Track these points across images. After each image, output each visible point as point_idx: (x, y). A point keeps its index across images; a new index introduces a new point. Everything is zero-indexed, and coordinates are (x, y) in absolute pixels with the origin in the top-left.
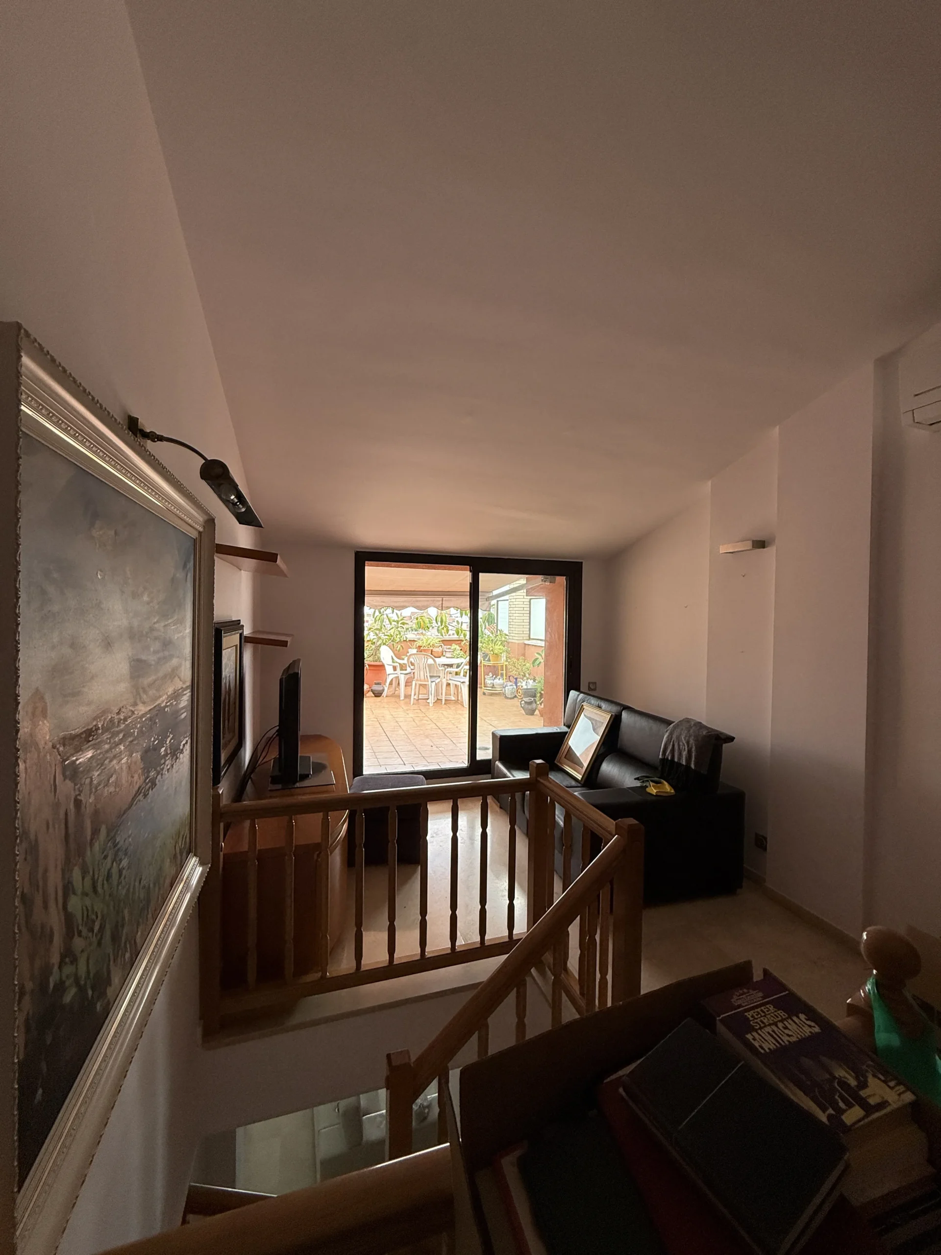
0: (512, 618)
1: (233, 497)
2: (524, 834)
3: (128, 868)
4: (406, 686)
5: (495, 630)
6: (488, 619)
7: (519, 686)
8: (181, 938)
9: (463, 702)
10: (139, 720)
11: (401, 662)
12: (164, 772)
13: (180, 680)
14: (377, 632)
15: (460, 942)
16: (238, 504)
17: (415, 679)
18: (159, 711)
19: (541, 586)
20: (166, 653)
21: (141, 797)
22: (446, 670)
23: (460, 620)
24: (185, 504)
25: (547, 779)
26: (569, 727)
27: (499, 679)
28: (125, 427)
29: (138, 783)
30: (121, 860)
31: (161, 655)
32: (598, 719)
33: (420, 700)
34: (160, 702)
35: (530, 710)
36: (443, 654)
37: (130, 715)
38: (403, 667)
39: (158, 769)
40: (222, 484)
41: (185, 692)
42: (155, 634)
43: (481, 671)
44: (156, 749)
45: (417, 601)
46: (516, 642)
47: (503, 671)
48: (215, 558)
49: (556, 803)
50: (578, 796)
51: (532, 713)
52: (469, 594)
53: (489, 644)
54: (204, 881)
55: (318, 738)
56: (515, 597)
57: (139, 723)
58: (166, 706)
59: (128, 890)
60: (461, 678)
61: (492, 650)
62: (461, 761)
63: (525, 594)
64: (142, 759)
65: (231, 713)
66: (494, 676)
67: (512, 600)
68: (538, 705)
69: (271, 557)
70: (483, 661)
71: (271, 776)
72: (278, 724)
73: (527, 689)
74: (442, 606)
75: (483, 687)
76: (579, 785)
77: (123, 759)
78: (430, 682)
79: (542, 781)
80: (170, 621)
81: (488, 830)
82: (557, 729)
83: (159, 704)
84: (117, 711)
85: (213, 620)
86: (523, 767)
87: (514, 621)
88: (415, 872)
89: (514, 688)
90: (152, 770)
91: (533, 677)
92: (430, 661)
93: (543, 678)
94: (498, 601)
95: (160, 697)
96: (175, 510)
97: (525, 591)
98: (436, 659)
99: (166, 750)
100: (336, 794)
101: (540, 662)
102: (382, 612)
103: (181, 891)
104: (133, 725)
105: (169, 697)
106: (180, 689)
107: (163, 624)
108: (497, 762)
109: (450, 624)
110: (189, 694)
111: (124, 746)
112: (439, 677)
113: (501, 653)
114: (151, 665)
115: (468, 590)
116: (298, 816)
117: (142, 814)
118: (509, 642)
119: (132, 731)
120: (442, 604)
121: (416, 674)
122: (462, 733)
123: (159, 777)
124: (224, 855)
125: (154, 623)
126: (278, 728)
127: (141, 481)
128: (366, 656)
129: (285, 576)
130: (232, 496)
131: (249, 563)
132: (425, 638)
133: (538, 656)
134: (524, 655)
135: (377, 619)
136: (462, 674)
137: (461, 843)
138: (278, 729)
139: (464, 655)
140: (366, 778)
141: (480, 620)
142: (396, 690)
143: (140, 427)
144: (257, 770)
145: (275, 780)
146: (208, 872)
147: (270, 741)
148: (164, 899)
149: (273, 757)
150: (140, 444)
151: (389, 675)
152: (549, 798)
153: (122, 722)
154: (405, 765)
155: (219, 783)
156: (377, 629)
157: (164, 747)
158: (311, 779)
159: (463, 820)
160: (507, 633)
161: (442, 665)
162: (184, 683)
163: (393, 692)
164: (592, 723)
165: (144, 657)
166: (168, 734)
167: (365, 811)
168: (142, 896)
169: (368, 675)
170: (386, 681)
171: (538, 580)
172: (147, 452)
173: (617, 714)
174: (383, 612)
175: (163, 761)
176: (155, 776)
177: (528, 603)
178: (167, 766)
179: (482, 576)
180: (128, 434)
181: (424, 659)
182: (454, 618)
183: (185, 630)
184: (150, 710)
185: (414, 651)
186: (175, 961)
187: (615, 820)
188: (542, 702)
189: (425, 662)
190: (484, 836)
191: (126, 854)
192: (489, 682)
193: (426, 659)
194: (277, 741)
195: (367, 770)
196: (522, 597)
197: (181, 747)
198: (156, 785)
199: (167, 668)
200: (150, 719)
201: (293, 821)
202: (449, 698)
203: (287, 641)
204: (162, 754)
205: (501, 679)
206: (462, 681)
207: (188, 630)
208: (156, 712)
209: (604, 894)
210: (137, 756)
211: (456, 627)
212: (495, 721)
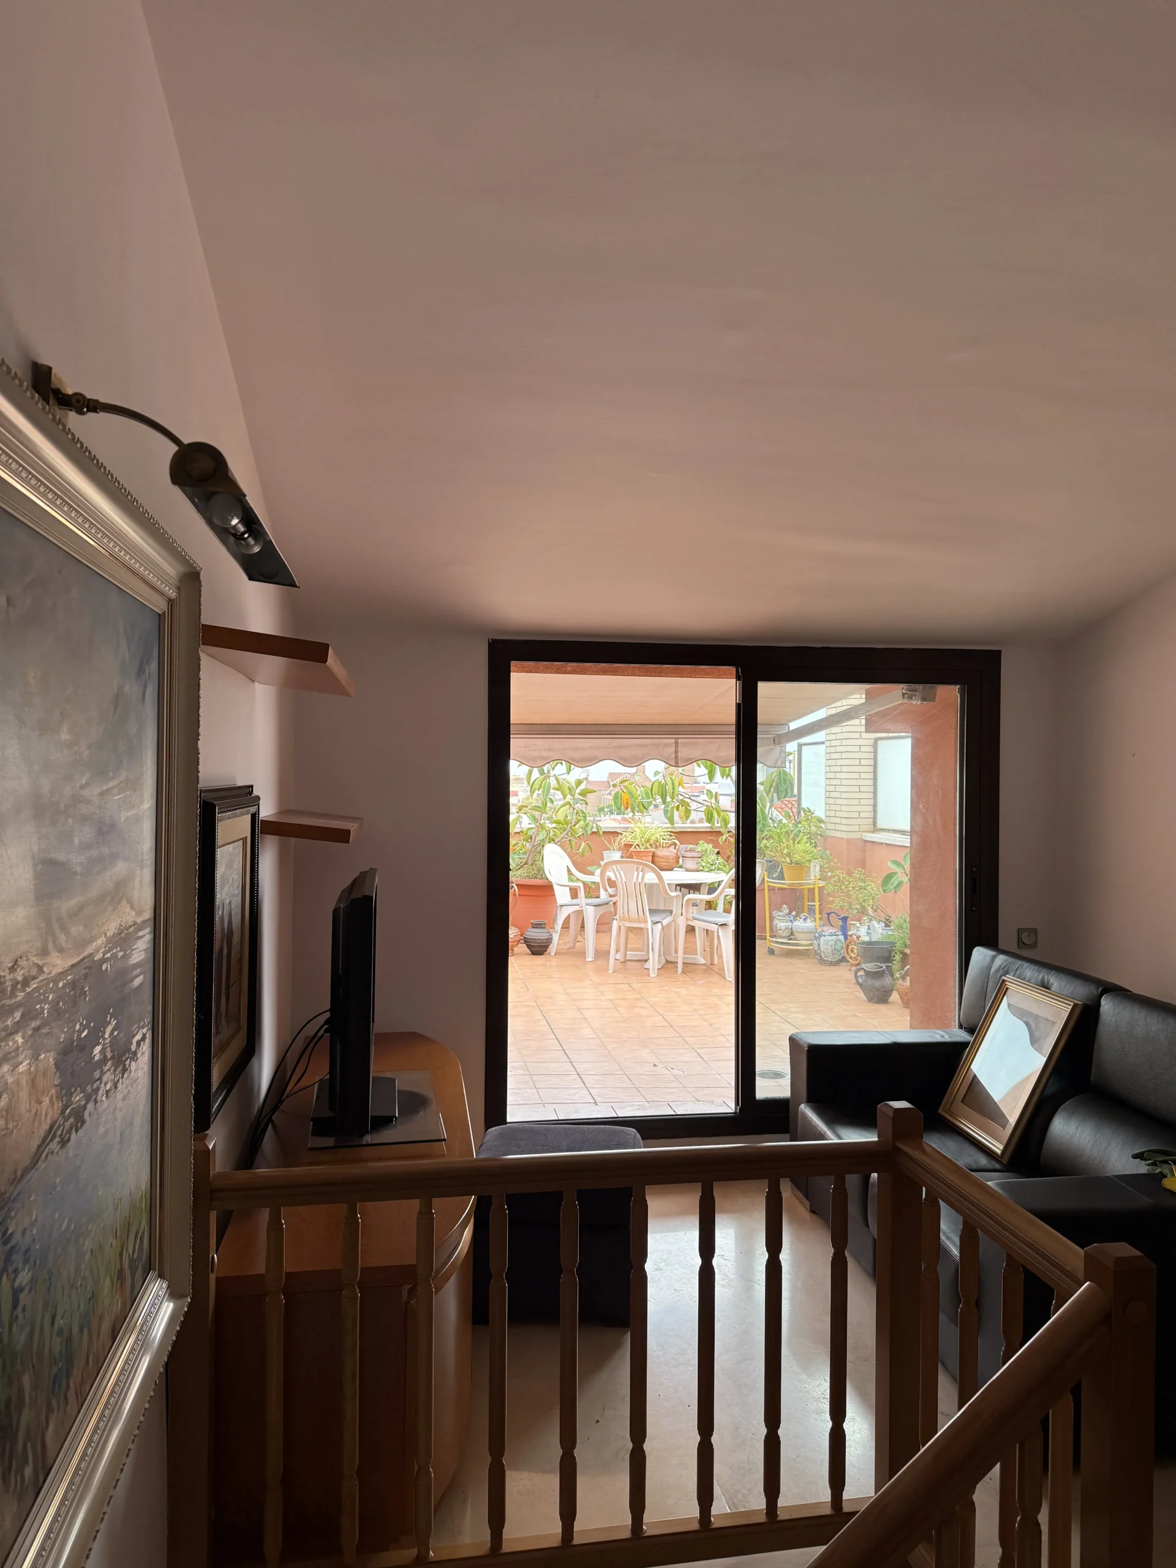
0: (833, 782)
1: (235, 521)
2: (869, 1274)
3: (31, 1290)
4: (598, 931)
5: (795, 810)
6: (777, 785)
7: (851, 936)
8: (131, 1446)
9: (723, 969)
10: (51, 985)
11: (588, 879)
12: (99, 1098)
13: (132, 908)
14: (537, 814)
15: (720, 1507)
16: (246, 536)
17: (617, 917)
18: (90, 969)
19: (902, 708)
20: (105, 850)
21: (54, 1145)
22: (686, 898)
23: (713, 787)
24: (141, 541)
25: (920, 1147)
26: (971, 1030)
27: (805, 919)
28: (25, 384)
29: (49, 1117)
30: (16, 1272)
31: (94, 853)
32: (1041, 1014)
33: (627, 963)
34: (92, 952)
35: (877, 990)
36: (678, 862)
37: (34, 974)
38: (591, 891)
39: (89, 1089)
40: (214, 493)
41: (140, 934)
42: (84, 809)
43: (763, 901)
44: (84, 1047)
45: (620, 747)
46: (844, 836)
47: (813, 900)
48: (203, 656)
49: (942, 1203)
50: (996, 1188)
51: (881, 997)
52: (733, 728)
53: (780, 841)
54: (178, 1332)
55: (411, 1039)
56: (839, 736)
57: (52, 991)
58: (103, 960)
59: (31, 1336)
60: (719, 915)
61: (789, 855)
62: (720, 1100)
63: (863, 729)
64: (57, 1066)
65: (232, 982)
66: (794, 913)
67: (833, 743)
68: (898, 979)
69: (315, 652)
70: (766, 879)
71: (313, 1119)
72: (329, 1007)
73: (870, 943)
74: (676, 757)
75: (768, 938)
76: (997, 1166)
77: (21, 1063)
78: (650, 923)
79: (906, 1149)
80: (111, 784)
81: (784, 1257)
82: (942, 1036)
83: (90, 955)
84: (10, 965)
85: (198, 783)
86: (863, 1119)
87: (838, 788)
88: (618, 1345)
89: (839, 940)
90: (76, 1091)
91: (883, 917)
92: (651, 877)
93: (908, 919)
94: (800, 746)
95: (92, 940)
96: (122, 554)
97: (863, 722)
98: (663, 873)
99: (103, 1051)
100: (449, 1157)
101: (900, 883)
102: (546, 772)
103: (133, 1349)
104: (40, 994)
105: (109, 941)
106: (131, 926)
107: (98, 790)
108: (802, 1106)
109: (692, 798)
110: (148, 937)
111: (23, 1038)
112: (671, 912)
113: (809, 861)
114: (75, 873)
115: (732, 719)
116: (370, 1205)
117: (58, 1181)
118: (827, 836)
119: (38, 1006)
120: (676, 752)
121: (619, 906)
122: (723, 1039)
123: (90, 1106)
124: (218, 1280)
125: (82, 787)
126: (328, 1015)
127: (56, 494)
128: (512, 864)
129: (344, 692)
130: (233, 518)
131: (272, 665)
132: (638, 827)
133: (895, 868)
134: (863, 864)
135: (536, 786)
136: (720, 907)
137: (723, 1286)
138: (328, 1018)
139: (724, 866)
140: (511, 1129)
141: (760, 788)
142: (576, 941)
143: (55, 383)
144: (283, 1107)
145: (321, 1127)
146: (186, 1312)
147: (312, 1042)
148: (99, 1363)
149: (317, 1078)
150: (54, 419)
151: (562, 906)
152: (924, 1189)
153: (19, 986)
154: (596, 1103)
155: (208, 1127)
156: (535, 808)
157: (99, 1044)
158: (395, 1126)
159: (725, 1235)
160: (823, 817)
161: (677, 885)
162: (139, 913)
163: (571, 945)
164: (1027, 1023)
165: (61, 857)
166: (108, 1019)
167: (511, 1200)
168: (57, 1349)
169: (517, 906)
170: (554, 920)
171: (894, 694)
172: (67, 434)
173: (1088, 1003)
174: (549, 771)
175: (97, 1074)
176: (83, 1103)
177: (871, 749)
178: (106, 1084)
179: (765, 689)
180: (33, 397)
181: (636, 873)
182: (702, 785)
183: (142, 802)
184: (73, 966)
185: (616, 856)
186: (120, 1492)
187: (1083, 1247)
188: (906, 974)
189: (640, 881)
190: (774, 1271)
191: (26, 1261)
192: (781, 924)
193: (641, 873)
194: (325, 1045)
195: (514, 1114)
196: (857, 735)
197: (133, 1048)
198: (83, 1122)
199: (107, 879)
200: (73, 984)
201: (359, 1216)
202: (690, 958)
203: (349, 831)
204: (97, 1058)
205: (808, 920)
206: (722, 920)
207: (147, 804)
208: (84, 971)
209: (1060, 1417)
210: (48, 1059)
211: (706, 803)
212: (797, 1012)
